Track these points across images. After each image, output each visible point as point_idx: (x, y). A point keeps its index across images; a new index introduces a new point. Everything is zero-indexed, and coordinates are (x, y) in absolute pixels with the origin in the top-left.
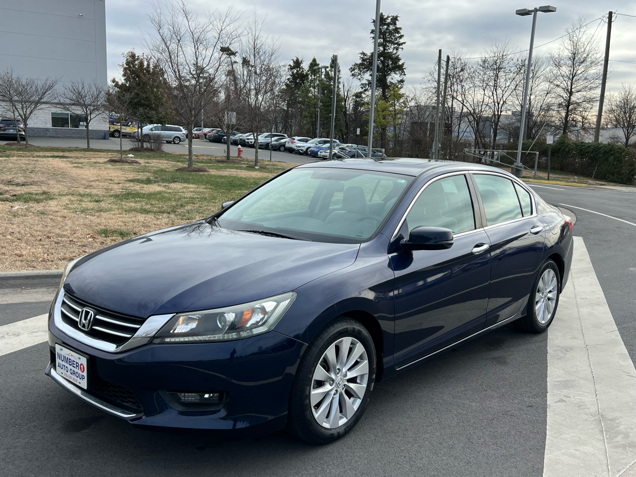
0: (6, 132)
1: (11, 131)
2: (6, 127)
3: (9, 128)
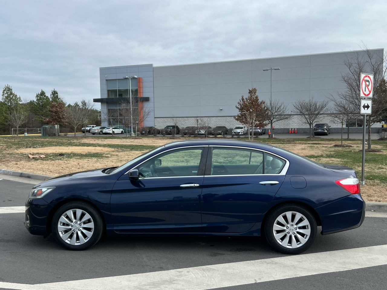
0: (317, 131)
1: (320, 130)
2: (317, 129)
3: (319, 129)
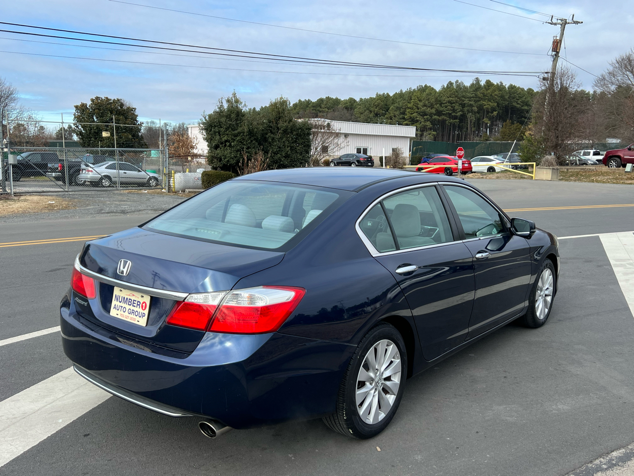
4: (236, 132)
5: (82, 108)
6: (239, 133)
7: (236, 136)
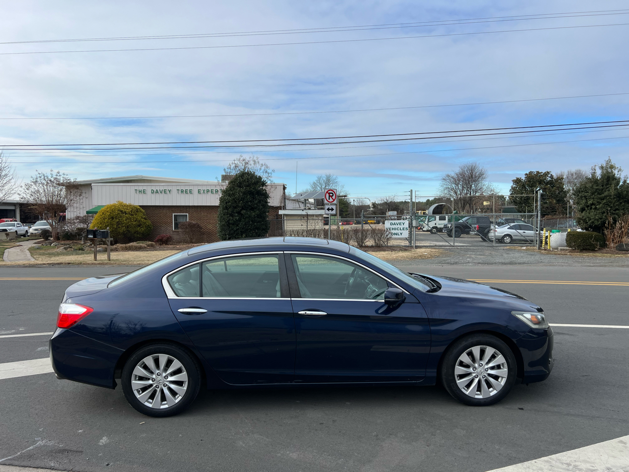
4: (603, 195)
5: (517, 181)
6: (606, 196)
7: (603, 199)
